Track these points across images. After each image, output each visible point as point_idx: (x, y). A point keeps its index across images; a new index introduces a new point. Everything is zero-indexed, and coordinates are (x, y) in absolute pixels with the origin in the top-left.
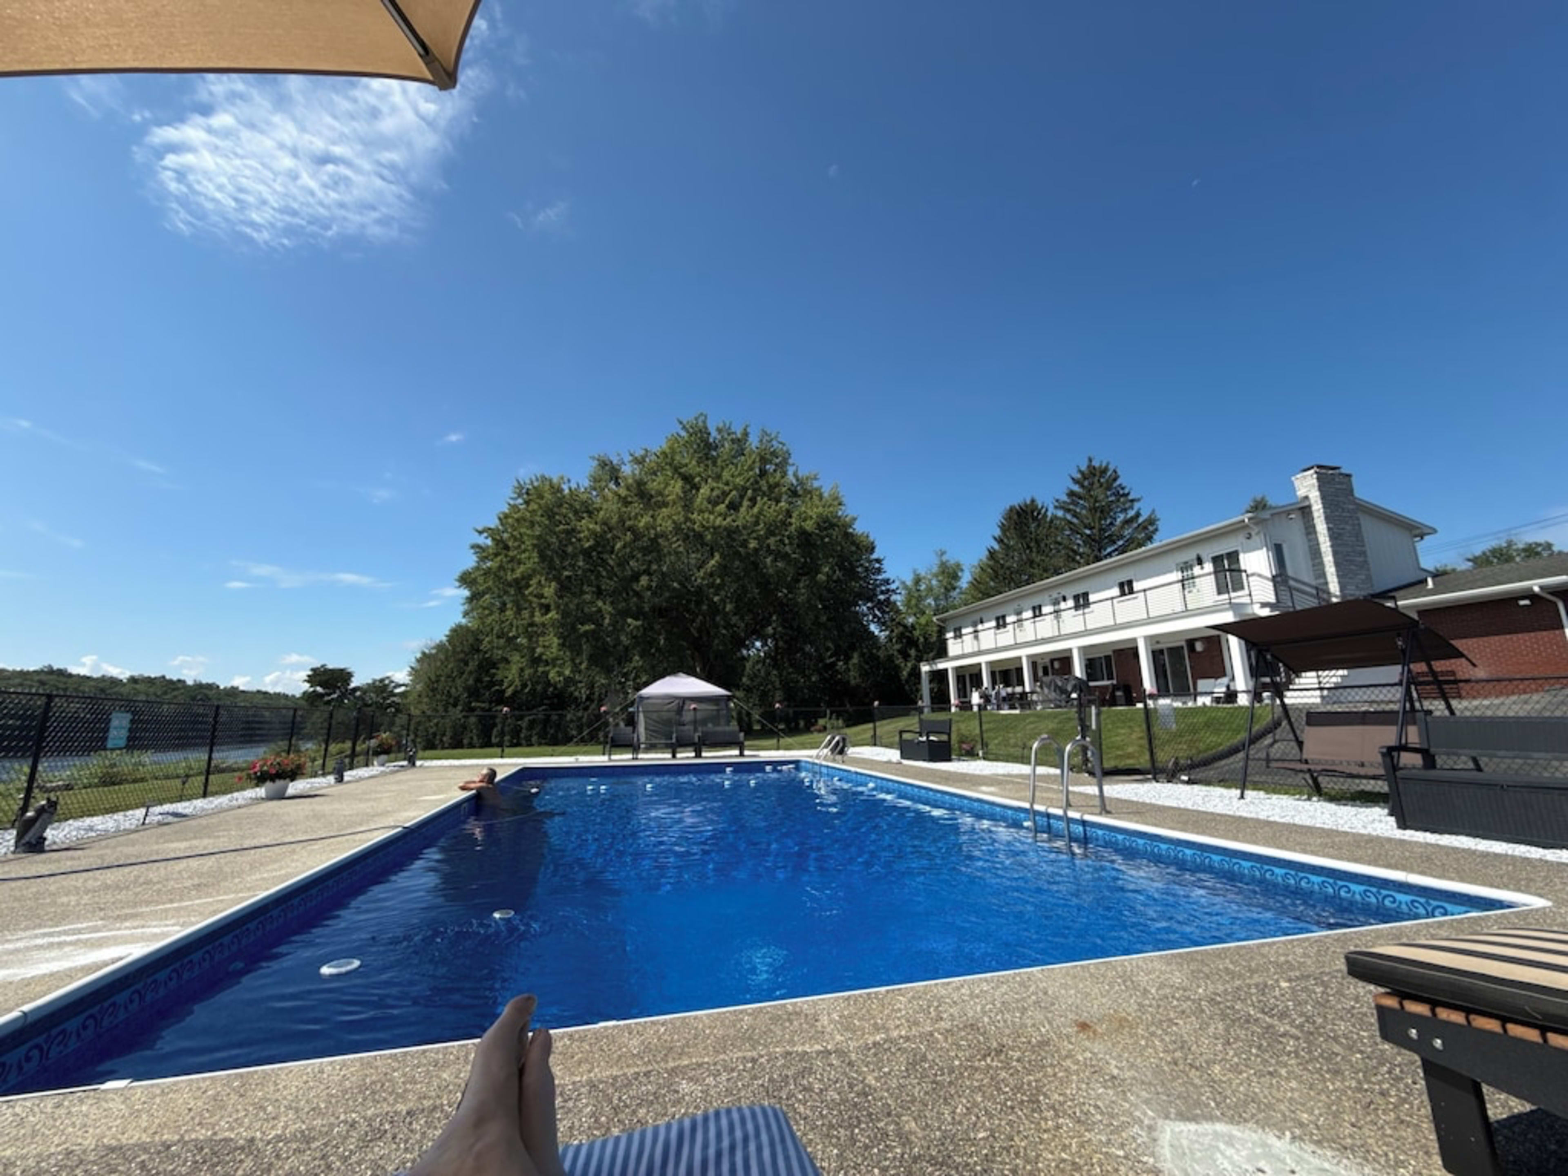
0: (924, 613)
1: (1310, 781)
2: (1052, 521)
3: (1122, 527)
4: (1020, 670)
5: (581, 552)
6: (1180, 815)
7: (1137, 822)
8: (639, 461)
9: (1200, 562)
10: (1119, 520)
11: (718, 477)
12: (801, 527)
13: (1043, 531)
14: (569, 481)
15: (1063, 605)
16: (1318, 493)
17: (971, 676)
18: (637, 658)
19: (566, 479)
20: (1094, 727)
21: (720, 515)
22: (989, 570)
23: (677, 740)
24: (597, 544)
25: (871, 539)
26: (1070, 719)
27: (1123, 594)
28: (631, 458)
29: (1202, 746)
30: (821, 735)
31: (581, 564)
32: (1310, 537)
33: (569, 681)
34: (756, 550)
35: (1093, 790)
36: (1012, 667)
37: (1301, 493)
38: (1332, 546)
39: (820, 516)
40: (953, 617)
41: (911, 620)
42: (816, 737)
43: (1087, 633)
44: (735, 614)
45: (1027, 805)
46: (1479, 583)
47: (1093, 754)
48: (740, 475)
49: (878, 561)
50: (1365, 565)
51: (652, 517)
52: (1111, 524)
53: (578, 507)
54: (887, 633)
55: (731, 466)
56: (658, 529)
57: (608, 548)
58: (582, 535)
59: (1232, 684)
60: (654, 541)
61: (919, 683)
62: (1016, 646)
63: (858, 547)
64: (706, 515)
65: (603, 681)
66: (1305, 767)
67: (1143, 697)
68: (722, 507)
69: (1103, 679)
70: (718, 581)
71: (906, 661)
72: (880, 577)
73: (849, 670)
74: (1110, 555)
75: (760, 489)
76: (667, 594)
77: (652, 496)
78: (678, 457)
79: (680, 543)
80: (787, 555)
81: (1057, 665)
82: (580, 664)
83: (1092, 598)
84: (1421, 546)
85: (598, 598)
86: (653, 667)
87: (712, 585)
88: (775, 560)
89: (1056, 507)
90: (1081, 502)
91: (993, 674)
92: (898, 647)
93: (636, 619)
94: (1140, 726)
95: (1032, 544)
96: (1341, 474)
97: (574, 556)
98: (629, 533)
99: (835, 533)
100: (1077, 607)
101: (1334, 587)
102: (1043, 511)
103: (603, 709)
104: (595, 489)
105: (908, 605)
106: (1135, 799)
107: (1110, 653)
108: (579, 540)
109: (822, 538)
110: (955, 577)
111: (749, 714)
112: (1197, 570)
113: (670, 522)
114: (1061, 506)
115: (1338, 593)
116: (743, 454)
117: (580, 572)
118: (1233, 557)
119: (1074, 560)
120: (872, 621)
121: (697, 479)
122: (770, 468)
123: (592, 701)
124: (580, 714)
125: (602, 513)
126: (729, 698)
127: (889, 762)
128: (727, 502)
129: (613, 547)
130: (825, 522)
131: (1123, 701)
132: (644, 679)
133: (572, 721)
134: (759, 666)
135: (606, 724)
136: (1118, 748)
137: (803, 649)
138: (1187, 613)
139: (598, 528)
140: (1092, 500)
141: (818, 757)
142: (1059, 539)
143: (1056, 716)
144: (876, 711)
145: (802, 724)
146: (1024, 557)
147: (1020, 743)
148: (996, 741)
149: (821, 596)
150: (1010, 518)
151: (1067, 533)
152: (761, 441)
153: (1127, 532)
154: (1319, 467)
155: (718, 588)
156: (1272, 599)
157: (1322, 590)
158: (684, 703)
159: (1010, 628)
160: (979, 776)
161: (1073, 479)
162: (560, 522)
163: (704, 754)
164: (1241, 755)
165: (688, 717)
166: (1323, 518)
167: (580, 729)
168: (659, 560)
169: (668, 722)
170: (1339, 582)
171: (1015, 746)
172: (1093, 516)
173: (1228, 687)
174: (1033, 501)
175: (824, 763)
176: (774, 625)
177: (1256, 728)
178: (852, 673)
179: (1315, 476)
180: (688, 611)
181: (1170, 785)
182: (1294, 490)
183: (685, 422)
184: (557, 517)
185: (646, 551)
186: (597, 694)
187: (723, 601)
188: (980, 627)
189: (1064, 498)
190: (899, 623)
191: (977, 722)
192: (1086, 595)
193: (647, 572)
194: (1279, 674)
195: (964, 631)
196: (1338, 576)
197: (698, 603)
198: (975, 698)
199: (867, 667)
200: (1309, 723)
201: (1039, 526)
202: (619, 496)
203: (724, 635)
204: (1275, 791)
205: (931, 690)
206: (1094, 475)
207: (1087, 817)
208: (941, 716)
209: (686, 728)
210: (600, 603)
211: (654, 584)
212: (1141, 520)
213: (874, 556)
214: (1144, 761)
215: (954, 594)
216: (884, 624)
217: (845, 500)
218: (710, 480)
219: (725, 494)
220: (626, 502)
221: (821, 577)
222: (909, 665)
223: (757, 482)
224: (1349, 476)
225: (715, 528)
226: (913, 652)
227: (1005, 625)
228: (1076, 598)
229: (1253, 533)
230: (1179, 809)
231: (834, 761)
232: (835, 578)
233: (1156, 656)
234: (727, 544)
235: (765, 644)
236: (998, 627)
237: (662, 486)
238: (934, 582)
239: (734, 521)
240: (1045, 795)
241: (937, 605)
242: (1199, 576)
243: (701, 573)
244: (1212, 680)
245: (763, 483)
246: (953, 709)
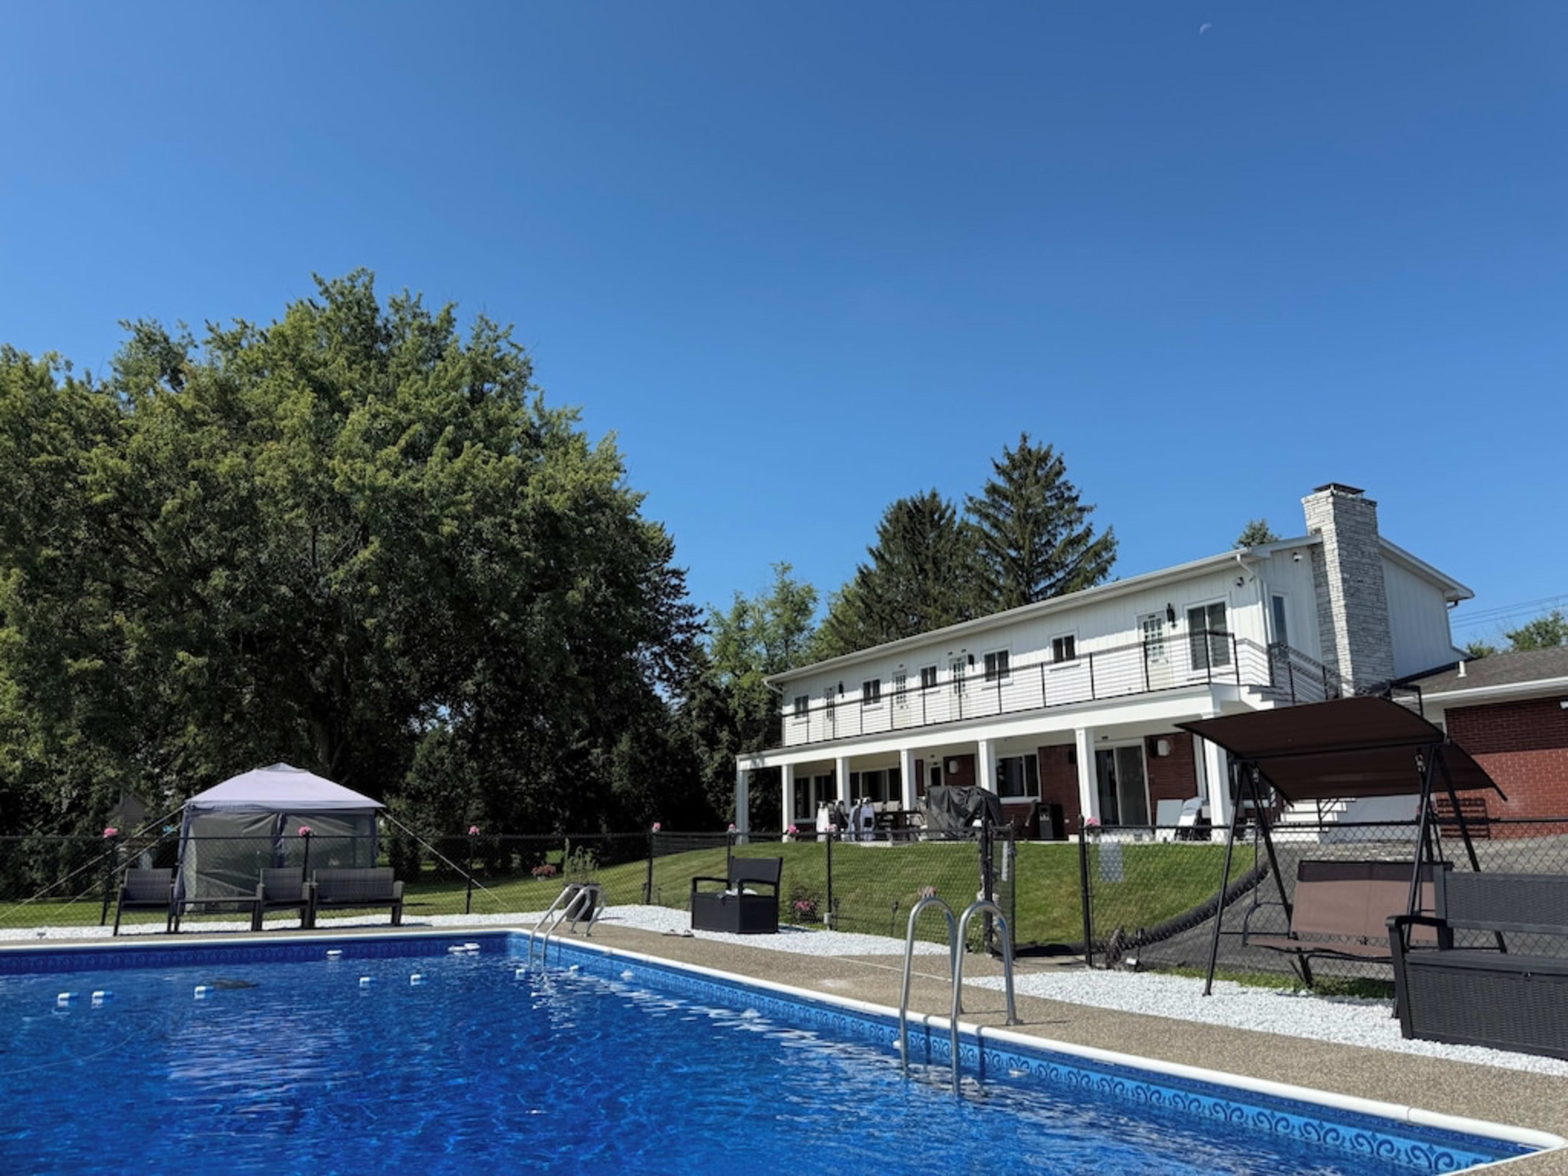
0: (747, 669)
1: (1298, 965)
2: (960, 532)
3: (1064, 551)
4: (896, 774)
5: (83, 511)
6: (1121, 1024)
7: (1060, 1038)
8: (229, 344)
9: (1171, 616)
10: (1060, 538)
11: (389, 394)
12: (543, 503)
13: (945, 546)
14: (69, 365)
15: (969, 671)
16: (1332, 526)
17: (818, 779)
18: (192, 728)
19: (62, 362)
20: (1004, 877)
21: (387, 465)
22: (859, 603)
23: (266, 896)
24: (123, 498)
25: (668, 534)
26: (969, 860)
27: (1058, 658)
28: (210, 336)
29: (1158, 908)
30: (551, 883)
31: (81, 534)
32: (1319, 590)
33: (34, 771)
34: (454, 540)
35: (997, 983)
36: (884, 767)
37: (1312, 523)
38: (1346, 606)
39: (580, 486)
40: (796, 680)
41: (725, 679)
42: (539, 886)
43: (1002, 717)
44: (403, 654)
45: (895, 1012)
46: (1518, 675)
47: (1001, 923)
48: (431, 395)
49: (677, 573)
50: (1385, 638)
51: (246, 455)
52: (1049, 543)
53: (84, 420)
54: (684, 700)
55: (413, 377)
56: (258, 480)
57: (147, 509)
58: (89, 478)
59: (1204, 809)
60: (247, 502)
61: (731, 790)
62: (893, 733)
63: (643, 546)
64: (359, 464)
65: (112, 774)
66: (1293, 945)
67: (1079, 827)
68: (392, 452)
69: (1023, 795)
70: (374, 590)
71: (713, 750)
72: (677, 602)
73: (612, 763)
74: (1042, 594)
75: (469, 425)
76: (266, 608)
77: (249, 416)
78: (308, 347)
79: (301, 510)
80: (513, 551)
81: (953, 767)
82: (65, 736)
83: (1014, 661)
84: (1455, 614)
85: (113, 608)
86: (224, 749)
87: (360, 597)
88: (489, 559)
89: (968, 509)
90: (1007, 505)
91: (853, 778)
92: (699, 725)
93: (197, 653)
94: (1072, 874)
95: (928, 566)
96: (1363, 500)
97: (68, 519)
98: (194, 483)
99: (604, 519)
100: (989, 676)
101: (1345, 669)
102: (948, 514)
103: (109, 831)
104: (126, 388)
105: (723, 652)
106: (1059, 998)
107: (1035, 752)
108: (82, 487)
109: (581, 527)
110: (802, 609)
111: (413, 843)
112: (1167, 629)
113: (283, 469)
114: (976, 509)
115: (1350, 678)
116: (440, 357)
117: (77, 551)
118: (1218, 611)
119: (989, 597)
120: (659, 678)
121: (345, 393)
122: (492, 389)
123: (85, 812)
124: (53, 836)
125: (138, 437)
126: (377, 812)
127: (672, 935)
128: (402, 442)
129: (158, 507)
130: (588, 498)
131: (1049, 830)
132: (202, 771)
133: (32, 851)
134: (443, 751)
135: (113, 861)
136: (1038, 911)
137: (529, 724)
138: (1149, 694)
139: (126, 467)
140: (1022, 504)
141: (542, 926)
142: (969, 561)
143: (949, 852)
144: (655, 842)
145: (516, 860)
146: (915, 586)
147: (891, 901)
148: (852, 896)
149: (570, 629)
150: (897, 520)
151: (983, 552)
152: (478, 337)
153: (1070, 559)
154: (1336, 486)
155: (374, 602)
156: (1264, 680)
157: (1330, 672)
158: (284, 821)
159: (885, 702)
160: (820, 959)
161: (997, 467)
162: (42, 449)
163: (319, 923)
164: (1211, 922)
165: (287, 847)
166: (1337, 564)
167: (51, 867)
168: (257, 538)
169: (247, 862)
170: (1352, 661)
171: (882, 904)
172: (1023, 528)
173: (1199, 813)
174: (934, 496)
175: (554, 938)
176: (479, 678)
177: (1233, 881)
178: (616, 769)
179: (1331, 500)
180: (306, 642)
181: (1111, 972)
182: (1302, 518)
183: (328, 283)
184: (35, 437)
185: (227, 520)
186: (95, 798)
187: (381, 628)
188: (838, 699)
189: (982, 496)
190: (705, 684)
191: (824, 861)
192: (1004, 656)
193: (226, 561)
194: (1268, 797)
195: (812, 704)
196: (1352, 652)
197: (330, 629)
198: (823, 821)
199: (643, 758)
200: (1301, 877)
201: (940, 537)
202: (179, 407)
203: (377, 691)
204: (1253, 981)
205: (752, 802)
206: (1029, 463)
207: (987, 1032)
208: (763, 851)
209: (285, 871)
210: (119, 618)
211: (240, 587)
212: (1092, 541)
213: (670, 565)
214: (1074, 933)
215: (799, 638)
216: (679, 684)
217: (625, 463)
218: (370, 398)
219: (400, 428)
220: (193, 423)
221: (574, 596)
222: (717, 757)
223: (464, 412)
224: (1373, 504)
225: (374, 489)
226: (724, 735)
227: (877, 698)
228: (989, 659)
229: (1246, 579)
230: (1121, 1013)
231: (573, 933)
232: (599, 599)
233: (1102, 758)
234: (396, 521)
235: (457, 710)
236: (866, 700)
237: (272, 397)
238: (769, 617)
239: (415, 480)
240: (924, 993)
241: (771, 657)
242: (1169, 639)
243: (341, 573)
244: (1179, 802)
245: (476, 415)
246: (785, 839)
